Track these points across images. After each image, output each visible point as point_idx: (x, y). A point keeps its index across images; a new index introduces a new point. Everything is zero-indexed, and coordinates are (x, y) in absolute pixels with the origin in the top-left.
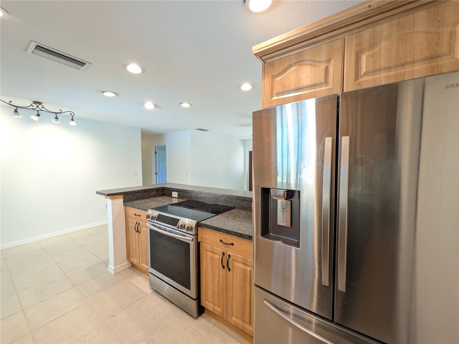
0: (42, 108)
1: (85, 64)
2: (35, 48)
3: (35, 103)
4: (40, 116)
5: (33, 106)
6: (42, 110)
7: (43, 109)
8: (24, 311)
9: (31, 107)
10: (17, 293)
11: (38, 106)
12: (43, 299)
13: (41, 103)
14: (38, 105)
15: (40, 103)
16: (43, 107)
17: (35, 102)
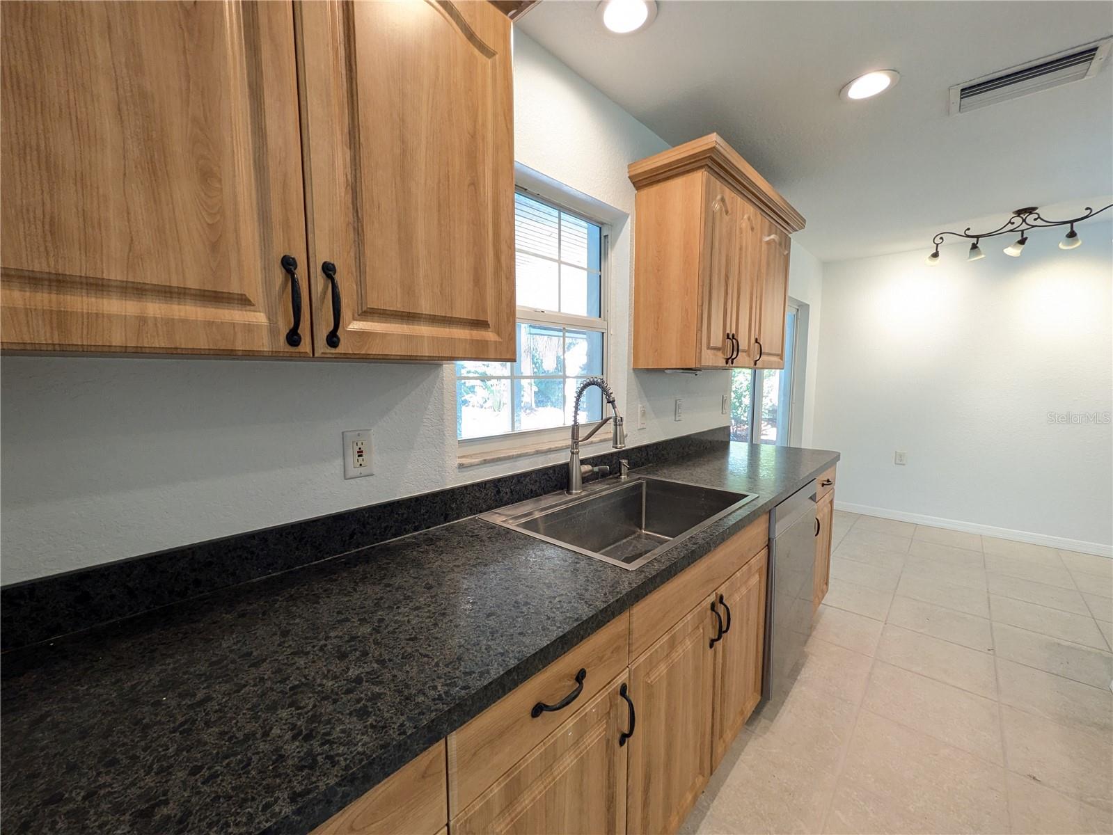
0: (1035, 219)
1: (1095, 49)
2: (961, 98)
3: (1019, 216)
4: (1027, 241)
5: (1013, 223)
6: (1033, 226)
7: (1039, 222)
8: (886, 626)
9: (1010, 227)
10: (894, 596)
11: (1024, 221)
12: (921, 631)
13: (1035, 209)
14: (1024, 217)
15: (1030, 210)
16: (1039, 217)
17: (1019, 213)
